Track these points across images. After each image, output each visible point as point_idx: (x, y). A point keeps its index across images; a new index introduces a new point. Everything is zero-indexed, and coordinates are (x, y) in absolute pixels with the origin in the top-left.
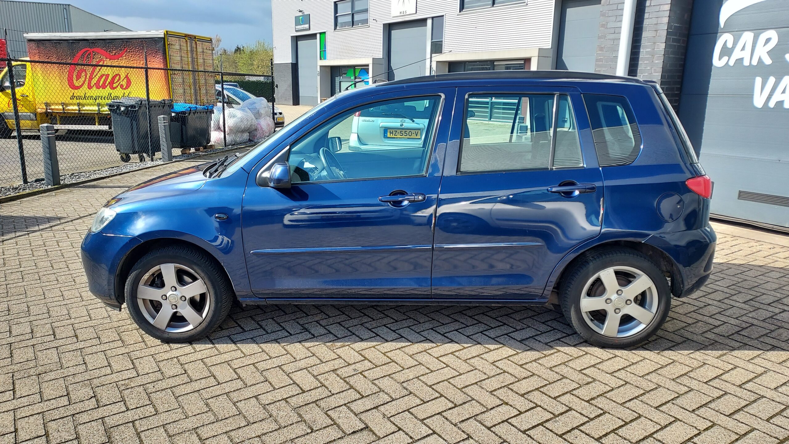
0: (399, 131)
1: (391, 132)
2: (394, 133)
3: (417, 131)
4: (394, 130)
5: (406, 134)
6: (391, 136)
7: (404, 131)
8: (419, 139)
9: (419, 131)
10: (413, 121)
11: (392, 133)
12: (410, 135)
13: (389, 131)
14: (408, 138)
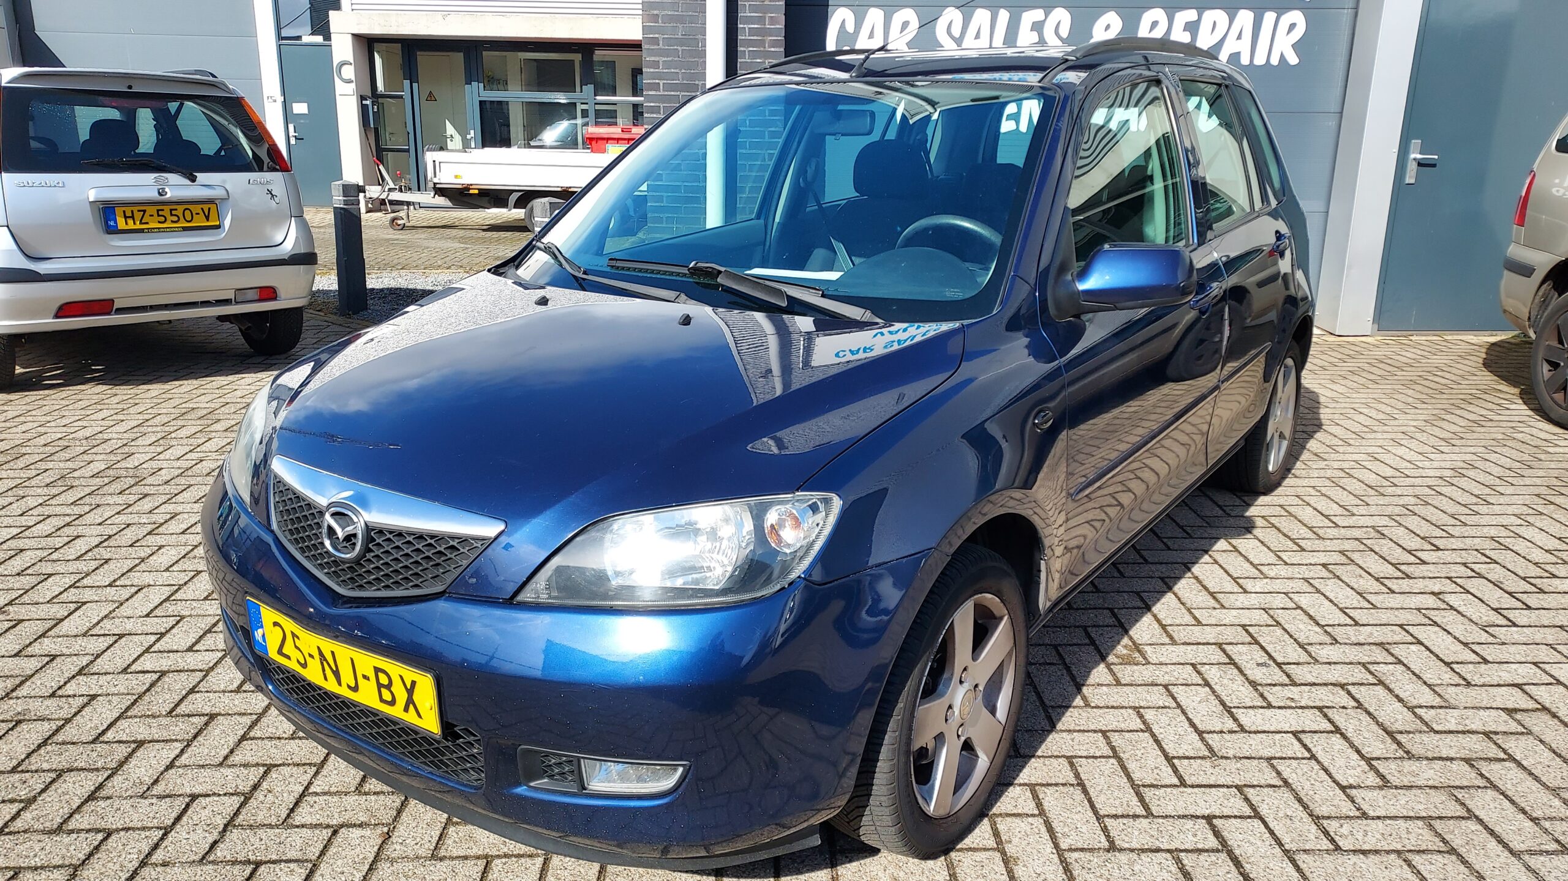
0: (151, 210)
1: (129, 214)
2: (138, 216)
3: (206, 207)
4: (135, 209)
5: (175, 219)
6: (131, 225)
7: (167, 208)
8: (218, 227)
9: (213, 207)
10: (193, 179)
11: (133, 217)
12: (189, 218)
13: (119, 211)
14: (185, 229)
